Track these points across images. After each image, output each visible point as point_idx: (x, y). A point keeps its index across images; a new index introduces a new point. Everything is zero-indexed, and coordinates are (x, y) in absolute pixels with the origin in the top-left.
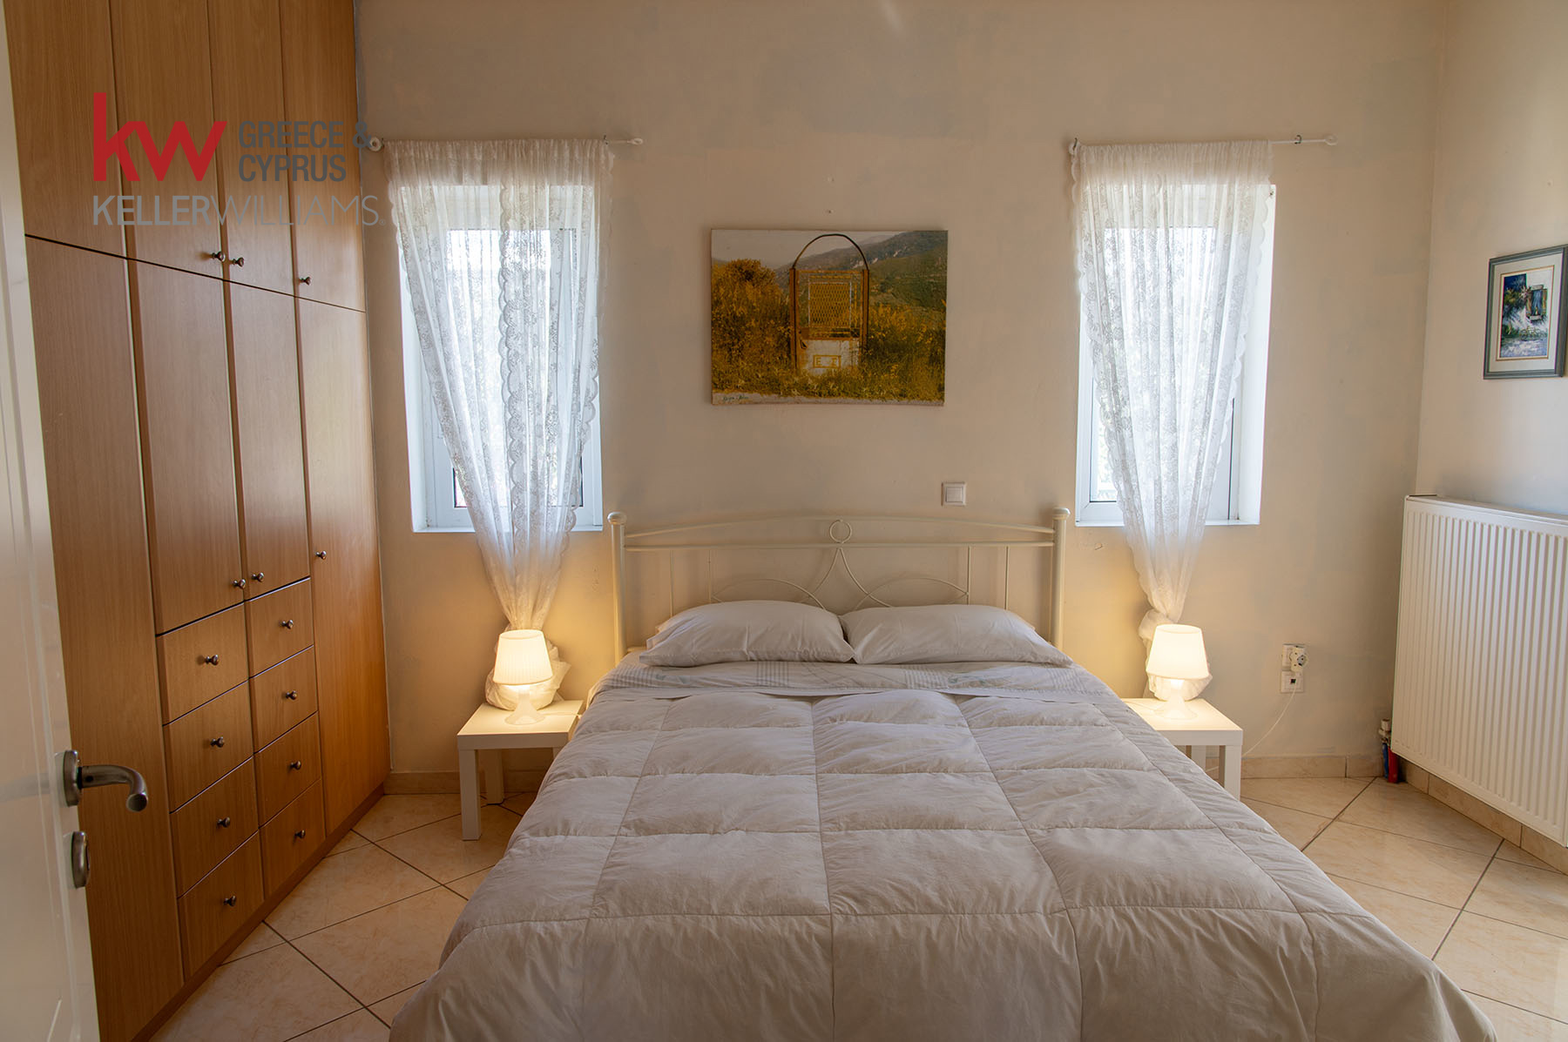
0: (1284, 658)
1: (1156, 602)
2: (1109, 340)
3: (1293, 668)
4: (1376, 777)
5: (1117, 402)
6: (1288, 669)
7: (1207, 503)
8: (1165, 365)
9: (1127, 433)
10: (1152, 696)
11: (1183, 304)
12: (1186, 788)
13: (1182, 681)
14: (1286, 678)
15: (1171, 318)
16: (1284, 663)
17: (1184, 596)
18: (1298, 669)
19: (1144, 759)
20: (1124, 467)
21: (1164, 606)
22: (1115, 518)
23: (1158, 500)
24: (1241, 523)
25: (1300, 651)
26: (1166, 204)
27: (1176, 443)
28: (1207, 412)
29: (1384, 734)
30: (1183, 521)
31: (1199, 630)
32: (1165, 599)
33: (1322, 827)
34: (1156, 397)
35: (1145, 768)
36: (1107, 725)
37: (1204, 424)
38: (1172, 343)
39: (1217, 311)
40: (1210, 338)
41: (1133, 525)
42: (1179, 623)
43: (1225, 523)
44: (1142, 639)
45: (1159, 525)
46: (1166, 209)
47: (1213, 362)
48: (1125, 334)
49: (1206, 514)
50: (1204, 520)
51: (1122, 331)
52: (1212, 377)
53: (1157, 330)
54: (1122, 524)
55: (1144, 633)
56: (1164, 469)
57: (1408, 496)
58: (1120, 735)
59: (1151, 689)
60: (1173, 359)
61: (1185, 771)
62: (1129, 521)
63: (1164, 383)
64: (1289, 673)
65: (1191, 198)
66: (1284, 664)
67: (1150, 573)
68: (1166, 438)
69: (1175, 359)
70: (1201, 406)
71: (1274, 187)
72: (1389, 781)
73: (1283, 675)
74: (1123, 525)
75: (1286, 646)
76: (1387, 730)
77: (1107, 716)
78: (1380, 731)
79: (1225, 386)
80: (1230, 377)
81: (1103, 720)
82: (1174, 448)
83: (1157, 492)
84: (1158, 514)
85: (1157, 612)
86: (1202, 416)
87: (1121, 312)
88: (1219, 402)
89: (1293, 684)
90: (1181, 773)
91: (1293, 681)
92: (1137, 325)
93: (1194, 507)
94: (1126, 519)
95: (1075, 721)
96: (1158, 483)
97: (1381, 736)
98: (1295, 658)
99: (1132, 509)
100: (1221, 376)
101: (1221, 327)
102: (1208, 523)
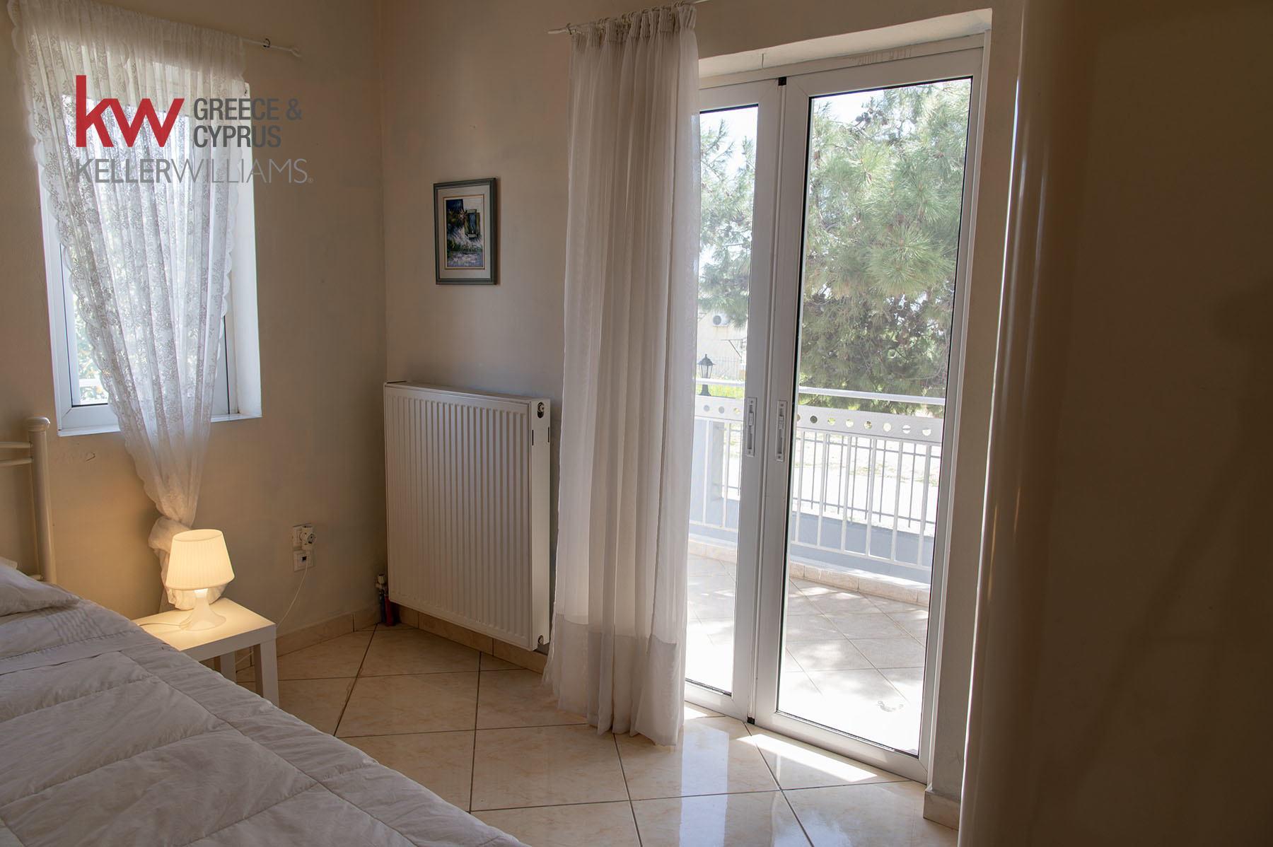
0: (295, 538)
1: (167, 509)
2: (81, 223)
3: (305, 547)
4: (377, 625)
5: (99, 295)
6: (300, 548)
7: (210, 401)
8: (152, 257)
9: (115, 329)
10: (172, 608)
11: (165, 192)
12: (264, 737)
13: (207, 589)
14: (297, 557)
15: (154, 207)
16: (295, 543)
17: (197, 498)
18: (307, 548)
19: (205, 713)
20: (114, 367)
21: (176, 512)
22: (110, 425)
23: (159, 400)
24: (241, 417)
25: (309, 531)
26: (135, 78)
27: (173, 339)
28: (203, 307)
29: (380, 587)
30: (188, 421)
31: (220, 533)
32: (175, 504)
33: (350, 688)
34: (145, 290)
35: (210, 727)
36: (144, 678)
37: (201, 321)
38: (157, 233)
39: (203, 202)
40: (199, 230)
41: (132, 430)
42: (193, 528)
43: (226, 418)
44: (153, 550)
45: (161, 427)
46: (136, 83)
47: (205, 255)
48: (101, 217)
49: (211, 412)
50: (210, 417)
51: (98, 213)
52: (204, 272)
53: (138, 216)
54: (117, 429)
55: (157, 544)
56: (162, 368)
57: (385, 384)
58: (165, 688)
59: (170, 602)
60: (161, 250)
61: (254, 713)
62: (126, 426)
63: (153, 273)
64: (301, 552)
65: (163, 81)
66: (295, 545)
67: (157, 480)
68: (160, 335)
69: (163, 250)
70: (196, 300)
71: (247, 85)
72: (388, 625)
73: (295, 555)
74: (119, 430)
75: (296, 528)
76: (383, 582)
77: (140, 663)
78: (377, 585)
79: (219, 281)
80: (223, 272)
81: (139, 671)
82: (171, 345)
83: (156, 392)
84: (160, 415)
85: (168, 518)
86: (198, 311)
87: (94, 190)
88: (214, 297)
89: (304, 562)
90: (253, 718)
91: (304, 559)
92: (114, 208)
93: (198, 407)
94: (121, 423)
95: (102, 683)
96: (156, 384)
97: (378, 589)
98: (306, 538)
99: (129, 412)
100: (213, 269)
101: (209, 219)
102: (213, 420)
